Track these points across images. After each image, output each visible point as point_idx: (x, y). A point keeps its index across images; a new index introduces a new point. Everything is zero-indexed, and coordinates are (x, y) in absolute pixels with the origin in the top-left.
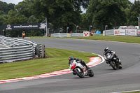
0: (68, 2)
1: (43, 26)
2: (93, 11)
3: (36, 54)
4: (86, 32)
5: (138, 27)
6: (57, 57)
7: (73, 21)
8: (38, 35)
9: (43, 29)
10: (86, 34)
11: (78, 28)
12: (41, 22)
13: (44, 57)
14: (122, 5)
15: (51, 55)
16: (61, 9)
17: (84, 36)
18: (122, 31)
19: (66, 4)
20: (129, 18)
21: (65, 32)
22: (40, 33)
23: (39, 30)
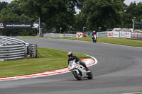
0: (63, 2)
1: (36, 26)
2: (88, 13)
3: (28, 54)
4: (79, 33)
5: (132, 30)
6: (49, 57)
7: (66, 21)
8: (30, 35)
9: (36, 29)
10: (79, 35)
11: (71, 29)
12: (34, 21)
13: (36, 57)
14: (117, 7)
15: (43, 55)
16: (55, 9)
17: (77, 37)
18: (116, 33)
19: (59, 4)
20: (123, 20)
21: (58, 32)
22: (33, 32)
23: (32, 29)
